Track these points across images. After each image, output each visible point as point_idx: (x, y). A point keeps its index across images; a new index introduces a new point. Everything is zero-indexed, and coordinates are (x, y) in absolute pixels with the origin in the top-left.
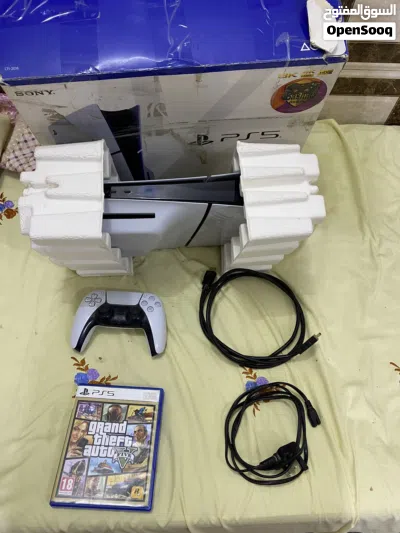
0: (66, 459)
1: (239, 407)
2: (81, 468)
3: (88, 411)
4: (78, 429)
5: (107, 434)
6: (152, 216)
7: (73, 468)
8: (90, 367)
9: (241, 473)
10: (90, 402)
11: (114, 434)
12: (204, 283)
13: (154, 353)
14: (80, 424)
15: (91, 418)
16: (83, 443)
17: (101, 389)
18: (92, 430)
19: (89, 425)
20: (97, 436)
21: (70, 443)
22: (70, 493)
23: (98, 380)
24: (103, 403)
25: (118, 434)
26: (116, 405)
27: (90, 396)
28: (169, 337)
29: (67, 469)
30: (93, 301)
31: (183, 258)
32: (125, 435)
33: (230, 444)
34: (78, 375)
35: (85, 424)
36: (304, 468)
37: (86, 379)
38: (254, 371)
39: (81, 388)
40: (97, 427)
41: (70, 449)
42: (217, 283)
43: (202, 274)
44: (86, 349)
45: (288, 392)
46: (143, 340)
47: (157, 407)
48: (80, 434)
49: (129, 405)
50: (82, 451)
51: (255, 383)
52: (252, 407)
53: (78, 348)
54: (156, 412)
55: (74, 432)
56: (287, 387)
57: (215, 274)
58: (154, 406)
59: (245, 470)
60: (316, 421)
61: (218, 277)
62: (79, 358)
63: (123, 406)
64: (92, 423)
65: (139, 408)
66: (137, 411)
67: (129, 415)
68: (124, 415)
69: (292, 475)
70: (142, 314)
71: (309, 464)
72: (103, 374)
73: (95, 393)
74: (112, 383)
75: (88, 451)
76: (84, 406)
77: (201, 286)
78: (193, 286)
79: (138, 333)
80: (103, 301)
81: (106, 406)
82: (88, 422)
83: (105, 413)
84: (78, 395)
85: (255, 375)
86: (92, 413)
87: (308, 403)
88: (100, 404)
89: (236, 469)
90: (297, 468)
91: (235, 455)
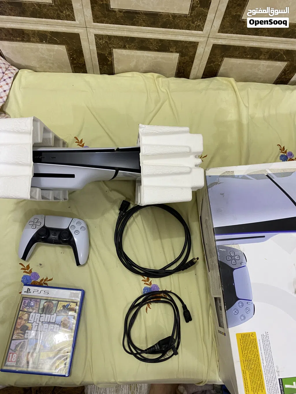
1: (136, 307)
2: (23, 346)
5: (42, 322)
6: (73, 176)
7: (17, 346)
8: (33, 271)
10: (31, 299)
11: (47, 323)
12: (120, 209)
13: (78, 264)
16: (24, 329)
17: (40, 289)
18: (31, 320)
19: (29, 315)
23: (39, 280)
24: (41, 299)
25: (50, 323)
26: (49, 300)
27: (32, 294)
29: (13, 347)
31: (106, 188)
32: (54, 323)
33: (127, 332)
35: (27, 315)
36: (176, 353)
37: (29, 280)
39: (26, 288)
40: (34, 316)
42: (131, 210)
43: (120, 203)
44: (30, 258)
45: (171, 299)
47: (78, 304)
49: (59, 301)
50: (24, 334)
51: (150, 288)
52: (146, 306)
53: (24, 258)
54: (78, 308)
55: (19, 321)
56: (170, 294)
57: (129, 204)
59: (136, 353)
60: (188, 318)
61: (131, 206)
62: (25, 264)
64: (31, 314)
65: (66, 304)
66: (64, 306)
72: (42, 276)
74: (49, 283)
75: (28, 334)
79: (69, 248)
80: (42, 225)
82: (29, 313)
83: (41, 307)
84: (23, 293)
85: (151, 283)
87: (184, 307)
89: (131, 353)
91: (130, 342)
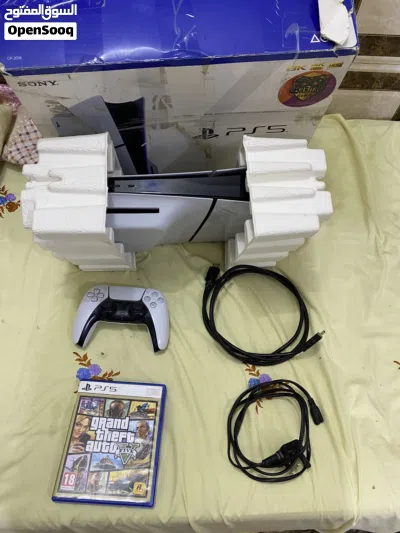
0: (68, 454)
1: (241, 405)
2: (84, 463)
3: (90, 406)
4: (79, 424)
5: (110, 429)
6: (156, 211)
7: (75, 463)
8: (92, 362)
9: (244, 470)
10: (92, 398)
11: (116, 430)
12: (207, 279)
13: (156, 349)
14: (82, 420)
15: (93, 413)
16: (85, 438)
17: (103, 384)
18: (94, 426)
19: (91, 420)
20: (99, 432)
21: (72, 438)
22: (72, 489)
23: (101, 375)
24: (106, 398)
25: (120, 430)
26: (118, 400)
27: (92, 391)
28: (172, 333)
29: (69, 464)
30: (95, 296)
31: (186, 254)
32: (127, 431)
33: (233, 441)
34: (81, 370)
35: (87, 420)
36: (307, 466)
37: (88, 374)
38: (257, 368)
39: (84, 384)
40: (99, 423)
41: (72, 444)
42: (221, 278)
43: (205, 270)
44: (88, 344)
45: (291, 390)
46: (145, 335)
47: (159, 403)
48: (82, 430)
49: (131, 400)
50: (85, 446)
51: (258, 380)
52: (255, 404)
53: (80, 343)
54: (159, 409)
55: (77, 428)
56: (290, 384)
57: (218, 271)
58: (157, 403)
59: (247, 467)
60: (319, 419)
61: (222, 273)
62: (82, 353)
63: (125, 402)
64: (94, 419)
65: (141, 404)
66: (139, 407)
67: (132, 411)
68: (126, 410)
69: (294, 473)
70: (145, 309)
71: (311, 462)
72: (105, 369)
73: (97, 388)
74: (115, 378)
75: (90, 446)
76: (86, 402)
77: (204, 282)
78: (197, 282)
79: (141, 329)
80: (106, 297)
81: (109, 402)
82: (90, 417)
83: (107, 408)
84: (80, 390)
85: (258, 372)
86: (94, 408)
87: (311, 401)
88: (102, 400)
89: (239, 466)
90: (300, 466)
91: (237, 452)
